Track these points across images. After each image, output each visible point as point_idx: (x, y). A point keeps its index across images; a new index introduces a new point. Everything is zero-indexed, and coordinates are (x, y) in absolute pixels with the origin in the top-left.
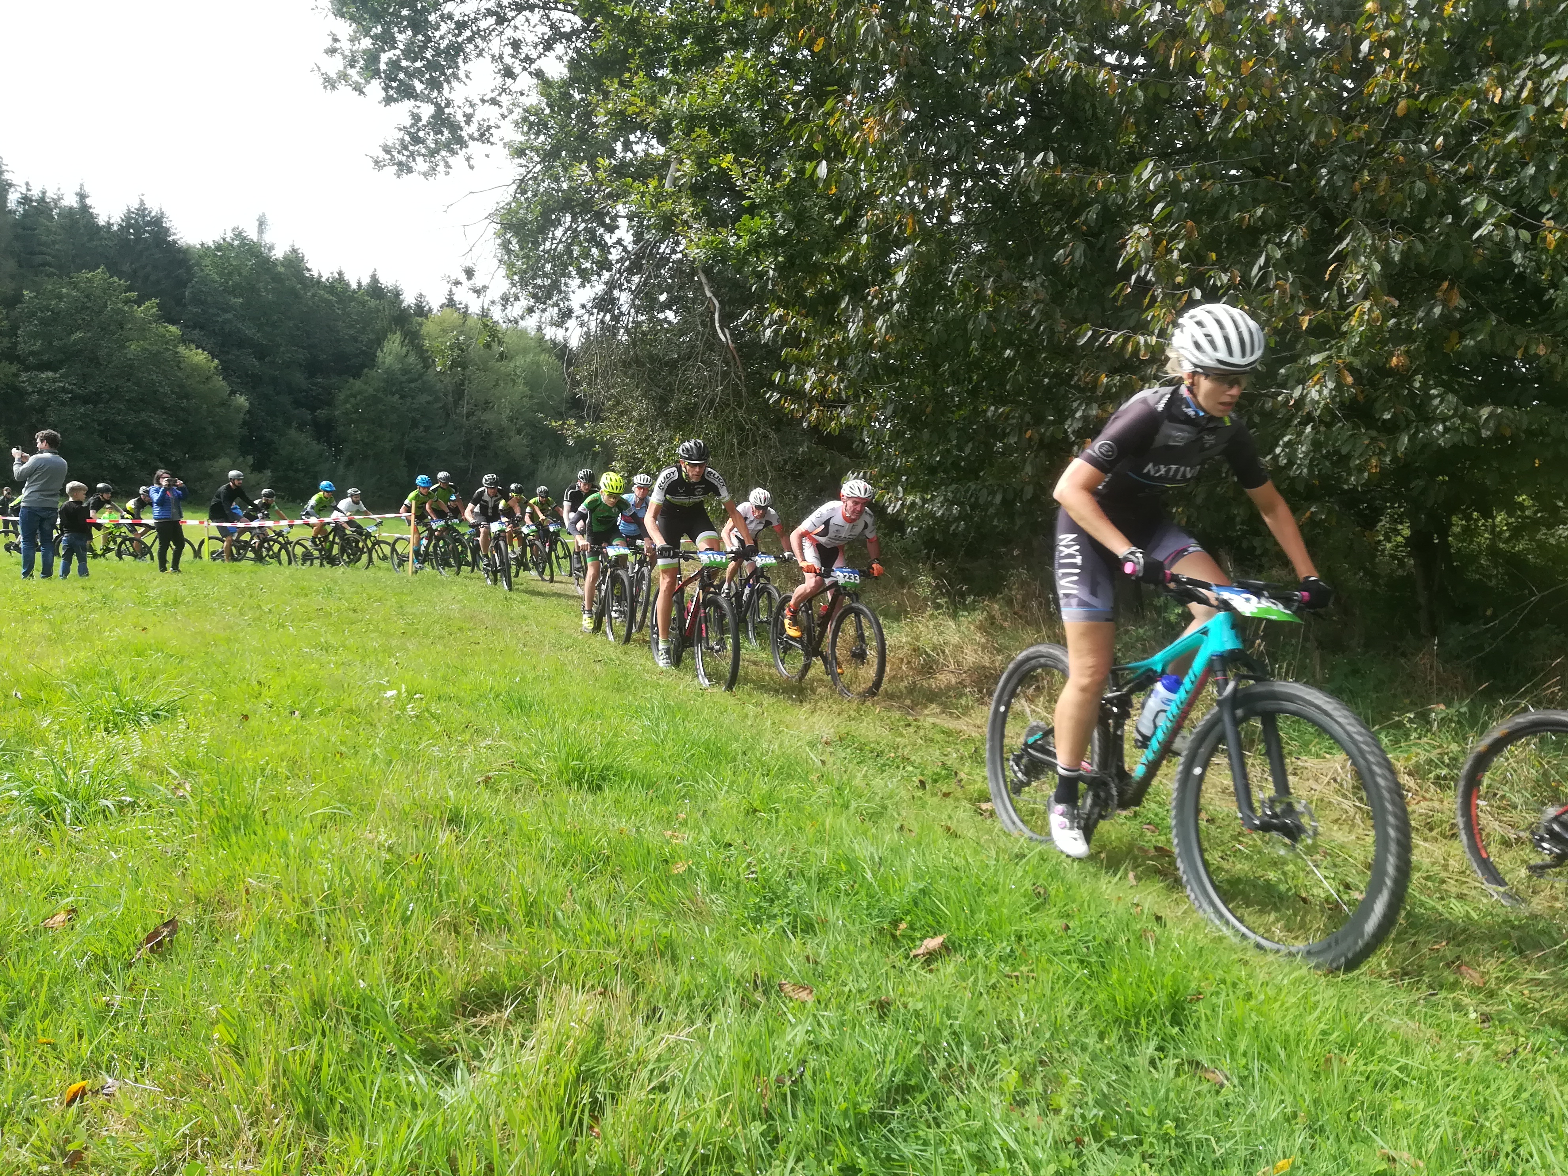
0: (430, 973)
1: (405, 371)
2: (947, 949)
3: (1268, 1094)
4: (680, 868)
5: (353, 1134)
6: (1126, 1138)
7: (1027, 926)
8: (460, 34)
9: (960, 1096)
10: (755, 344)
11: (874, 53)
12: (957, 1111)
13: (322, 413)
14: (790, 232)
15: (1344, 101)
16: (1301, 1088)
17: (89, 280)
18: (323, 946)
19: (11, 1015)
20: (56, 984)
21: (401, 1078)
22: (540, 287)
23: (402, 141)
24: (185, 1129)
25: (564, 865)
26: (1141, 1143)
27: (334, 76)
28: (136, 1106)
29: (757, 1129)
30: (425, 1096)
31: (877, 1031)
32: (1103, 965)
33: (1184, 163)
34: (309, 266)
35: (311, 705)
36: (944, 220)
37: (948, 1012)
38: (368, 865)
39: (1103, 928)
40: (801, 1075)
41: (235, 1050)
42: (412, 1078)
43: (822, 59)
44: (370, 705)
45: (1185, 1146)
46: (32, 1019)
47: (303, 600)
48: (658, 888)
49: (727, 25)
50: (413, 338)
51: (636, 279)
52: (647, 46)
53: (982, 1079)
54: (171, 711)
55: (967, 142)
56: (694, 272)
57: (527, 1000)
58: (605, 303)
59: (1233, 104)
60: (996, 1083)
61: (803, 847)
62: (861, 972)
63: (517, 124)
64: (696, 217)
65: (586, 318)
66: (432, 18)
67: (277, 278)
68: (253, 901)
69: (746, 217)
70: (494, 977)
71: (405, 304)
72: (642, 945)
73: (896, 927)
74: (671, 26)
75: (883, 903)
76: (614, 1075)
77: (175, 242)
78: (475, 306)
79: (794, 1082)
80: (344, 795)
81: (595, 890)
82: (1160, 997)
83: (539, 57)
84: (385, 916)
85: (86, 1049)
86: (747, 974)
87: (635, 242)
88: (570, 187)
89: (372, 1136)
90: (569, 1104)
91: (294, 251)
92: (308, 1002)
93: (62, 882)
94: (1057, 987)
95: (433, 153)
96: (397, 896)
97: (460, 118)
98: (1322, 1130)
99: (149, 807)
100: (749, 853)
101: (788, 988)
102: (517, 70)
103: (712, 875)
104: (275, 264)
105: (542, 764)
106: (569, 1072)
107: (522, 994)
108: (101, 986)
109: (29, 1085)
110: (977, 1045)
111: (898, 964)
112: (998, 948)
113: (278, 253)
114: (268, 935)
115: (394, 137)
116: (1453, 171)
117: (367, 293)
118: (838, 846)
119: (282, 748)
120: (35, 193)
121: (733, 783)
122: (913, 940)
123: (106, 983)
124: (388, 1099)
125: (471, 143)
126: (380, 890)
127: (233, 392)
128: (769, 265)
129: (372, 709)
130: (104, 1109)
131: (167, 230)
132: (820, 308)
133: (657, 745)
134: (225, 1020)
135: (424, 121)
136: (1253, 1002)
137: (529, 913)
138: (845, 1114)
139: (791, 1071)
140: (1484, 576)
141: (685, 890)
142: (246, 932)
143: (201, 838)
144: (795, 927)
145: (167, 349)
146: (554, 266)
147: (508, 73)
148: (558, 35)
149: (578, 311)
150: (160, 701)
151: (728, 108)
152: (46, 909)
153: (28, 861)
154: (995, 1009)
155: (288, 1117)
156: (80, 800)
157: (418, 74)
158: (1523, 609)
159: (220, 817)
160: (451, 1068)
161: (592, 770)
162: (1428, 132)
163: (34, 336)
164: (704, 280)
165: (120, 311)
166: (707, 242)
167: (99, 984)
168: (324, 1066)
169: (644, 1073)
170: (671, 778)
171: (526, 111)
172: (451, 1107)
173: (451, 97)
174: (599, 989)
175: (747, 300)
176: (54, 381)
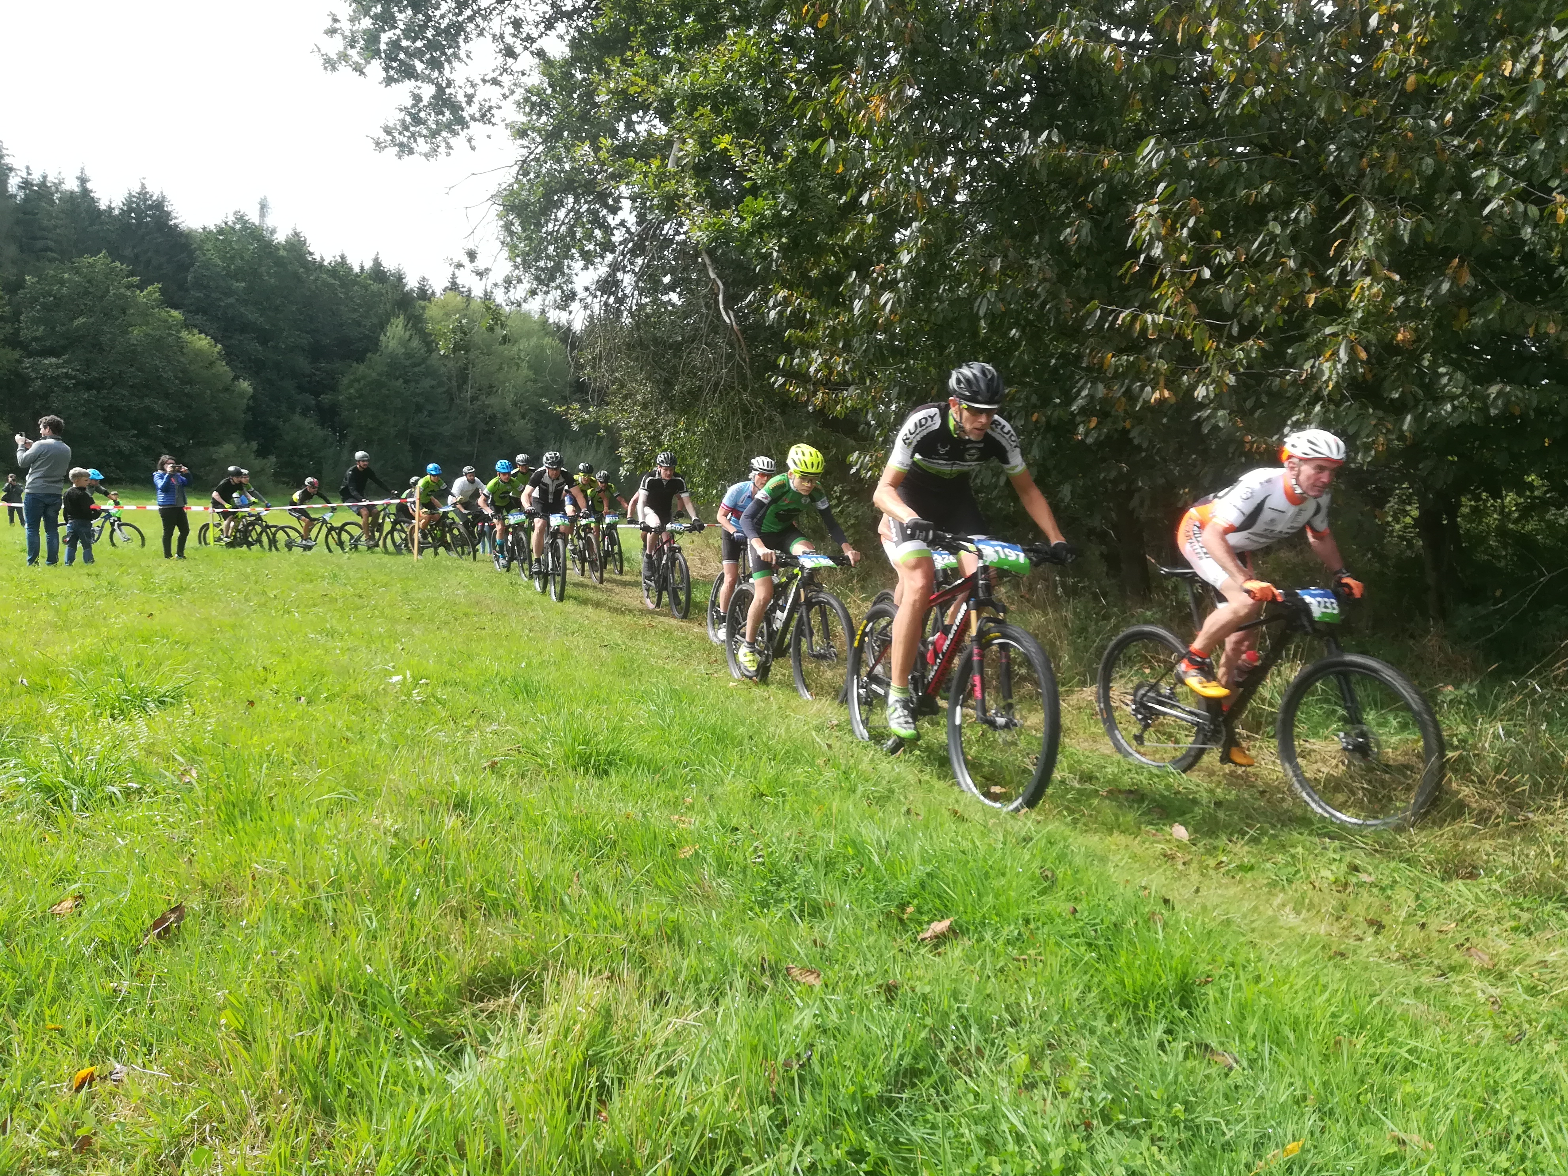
0: (437, 958)
1: (409, 356)
2: (955, 932)
3: (1277, 1076)
4: (686, 852)
5: (361, 1118)
6: (1135, 1121)
7: (1033, 910)
8: (460, 13)
9: (969, 1080)
10: (759, 326)
11: (879, 29)
12: (965, 1094)
13: (326, 398)
14: (794, 213)
15: (1352, 76)
16: (1311, 1071)
17: (91, 265)
18: (330, 931)
19: (19, 1001)
20: (64, 970)
21: (409, 1063)
22: (542, 269)
23: (403, 122)
24: (193, 1115)
25: (571, 850)
26: (1150, 1126)
27: (334, 57)
28: (144, 1092)
29: (765, 1112)
30: (433, 1081)
31: (885, 1014)
32: (1111, 948)
33: (1191, 139)
34: (311, 249)
35: (316, 691)
36: (949, 199)
37: (955, 995)
38: (374, 851)
39: (1111, 912)
40: (809, 1059)
41: (242, 1035)
42: (419, 1063)
43: (825, 37)
44: (376, 691)
45: (1194, 1129)
46: (40, 1005)
47: (309, 586)
48: (665, 873)
49: (729, 2)
50: (416, 321)
51: (639, 261)
52: (649, 24)
53: (991, 1063)
54: (177, 696)
55: (973, 119)
56: (697, 254)
57: (534, 984)
58: (608, 285)
59: (1240, 79)
60: (1004, 1067)
61: (810, 831)
62: (869, 956)
63: (518, 104)
64: (699, 199)
65: (589, 300)
67: (279, 262)
68: (259, 886)
69: (749, 199)
70: (501, 962)
71: (407, 288)
72: (649, 930)
73: (903, 910)
74: (673, 3)
75: (890, 887)
76: (622, 1060)
77: (176, 226)
78: (478, 292)
79: (802, 1066)
80: (350, 780)
81: (602, 875)
82: (1169, 980)
83: (540, 36)
84: (392, 902)
85: (94, 1035)
86: (754, 958)
87: (638, 224)
88: (573, 168)
89: (380, 1121)
90: (576, 1088)
91: (296, 234)
92: (315, 987)
93: (69, 869)
94: (1065, 970)
95: (434, 134)
96: (403, 881)
97: (461, 98)
98: (1331, 1112)
99: (156, 793)
100: (756, 837)
101: (795, 972)
102: (518, 49)
103: (718, 859)
104: (277, 247)
105: (548, 748)
106: (576, 1057)
107: (530, 979)
108: (108, 972)
109: (38, 1071)
110: (985, 1028)
111: (905, 948)
112: (1005, 931)
113: (280, 237)
114: (275, 921)
115: (394, 118)
116: (1462, 147)
117: (370, 276)
118: (844, 830)
119: (288, 734)
120: (36, 178)
121: (739, 767)
122: (920, 924)
123: (114, 968)
124: (395, 1084)
125: (472, 124)
126: (386, 876)
127: (236, 378)
128: (772, 247)
129: (378, 695)
130: (112, 1095)
131: (168, 214)
132: (825, 289)
133: (663, 729)
134: (233, 1006)
135: (425, 102)
136: (1261, 985)
137: (535, 898)
138: (853, 1099)
139: (798, 1055)
140: (1493, 556)
141: (692, 874)
142: (254, 916)
143: (207, 824)
144: (802, 911)
145: (171, 335)
146: (557, 248)
147: (510, 52)
148: (559, 13)
149: (581, 294)
150: (166, 687)
151: (730, 86)
152: (53, 895)
153: (35, 848)
154: (1003, 992)
155: (296, 1102)
156: (87, 787)
157: (418, 54)
158: (1532, 590)
159: (226, 803)
160: (459, 1053)
161: (598, 754)
162: (1437, 108)
163: (36, 321)
164: (708, 261)
165: (122, 296)
166: (709, 224)
167: (106, 970)
168: (332, 1051)
169: (652, 1058)
170: (678, 762)
171: (527, 91)
172: (459, 1091)
173: (451, 77)
174: (606, 974)
175: (751, 281)
176: (58, 366)
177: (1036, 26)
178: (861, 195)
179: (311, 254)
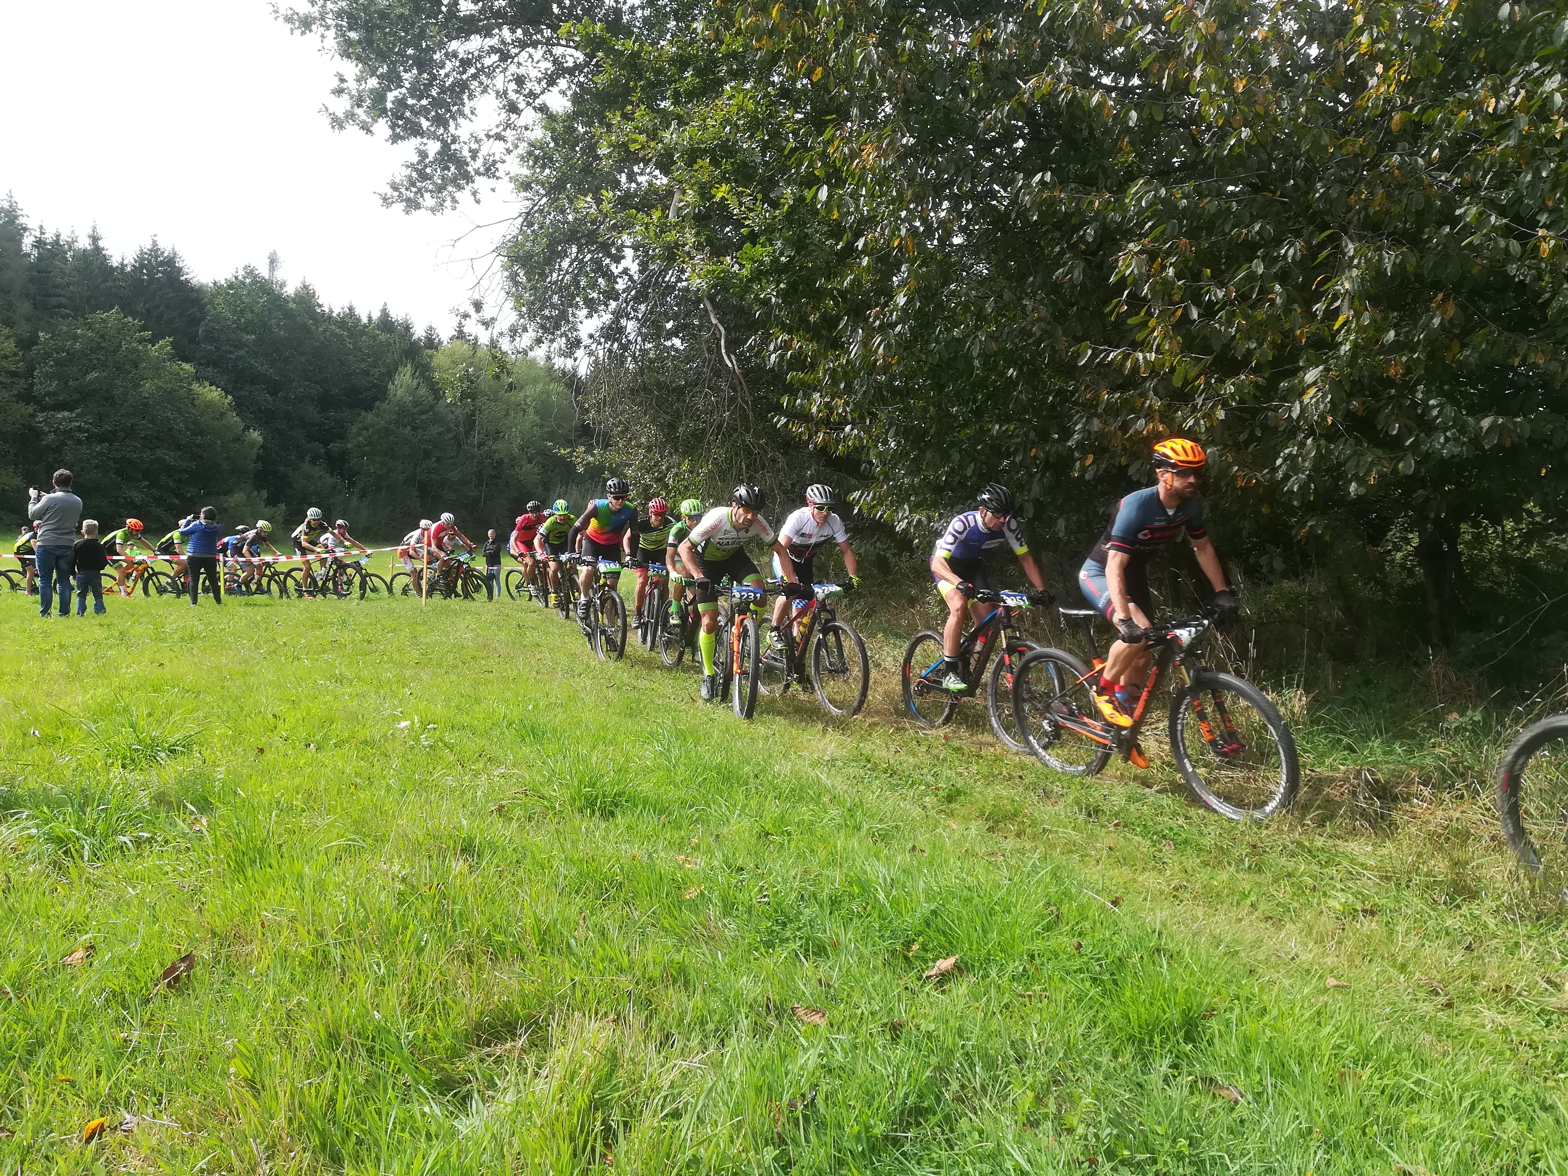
0: (445, 1003)
1: (416, 403)
2: (960, 969)
3: (1281, 1109)
4: (691, 894)
5: (368, 1165)
6: (1140, 1157)
7: (1038, 945)
8: (464, 72)
9: (973, 1117)
10: (760, 369)
11: (872, 81)
12: (970, 1132)
13: (335, 446)
14: (792, 258)
15: (1339, 116)
16: (1316, 1104)
17: (104, 321)
18: (338, 978)
19: (30, 1053)
20: (75, 1022)
21: (416, 1109)
22: (547, 318)
23: (410, 177)
24: (202, 1164)
25: (577, 892)
26: (1155, 1162)
27: (340, 114)
28: (154, 1142)
29: (769, 1153)
30: (440, 1126)
31: (890, 1053)
32: (1115, 982)
33: (1182, 181)
34: (320, 301)
35: (326, 738)
36: (945, 242)
37: (960, 1032)
38: (382, 897)
39: (1114, 946)
40: (813, 1100)
41: (251, 1083)
42: (427, 1109)
43: (821, 87)
44: (385, 736)
45: (1199, 1163)
46: (51, 1057)
47: (318, 633)
48: (671, 914)
49: (727, 56)
50: (423, 370)
51: (643, 307)
52: (648, 79)
53: (995, 1100)
54: (188, 745)
55: (966, 165)
56: (699, 301)
57: (541, 1028)
58: (613, 332)
59: (1227, 122)
60: (1008, 1104)
61: (815, 870)
62: (874, 994)
63: (522, 158)
64: (699, 247)
65: (594, 347)
66: (437, 56)
67: (289, 315)
68: (268, 934)
69: (748, 245)
70: (508, 1006)
71: (415, 337)
72: (655, 972)
73: (909, 948)
74: (672, 58)
75: (895, 924)
76: (627, 1103)
77: (187, 281)
78: (484, 338)
79: (806, 1106)
80: (359, 827)
81: (609, 917)
82: (1174, 1015)
83: (543, 92)
84: (399, 947)
85: (104, 1085)
86: (760, 998)
87: (641, 272)
88: (576, 219)
89: (387, 1167)
90: (582, 1131)
91: (305, 287)
92: (323, 1034)
93: (80, 919)
94: (1070, 1006)
95: (441, 189)
96: (411, 927)
97: (466, 153)
98: (1337, 1145)
99: (166, 842)
100: (762, 876)
101: (801, 1012)
102: (522, 105)
103: (724, 899)
104: (286, 301)
105: (554, 791)
106: (582, 1101)
107: (536, 1023)
108: (119, 1022)
109: (48, 1123)
110: (990, 1065)
111: (911, 986)
112: (1010, 968)
113: (290, 290)
114: (283, 967)
115: (402, 174)
116: (1448, 182)
117: (378, 327)
118: (850, 868)
119: (297, 781)
120: (49, 236)
121: (744, 806)
122: (925, 961)
123: (124, 1019)
124: (403, 1130)
125: (478, 179)
126: (394, 921)
127: (247, 428)
128: (770, 292)
129: (386, 740)
130: (122, 1145)
131: (180, 270)
132: (824, 332)
133: (669, 770)
134: (242, 1054)
135: (431, 158)
136: (1266, 1019)
137: (542, 941)
138: (858, 1139)
139: (803, 1095)
140: (1495, 583)
141: (697, 915)
142: (262, 965)
143: (218, 873)
144: (807, 950)
145: (183, 387)
146: (561, 297)
147: (513, 108)
148: (560, 70)
149: (586, 341)
150: (177, 736)
151: (728, 140)
152: (65, 946)
153: (47, 899)
154: (1008, 1029)
155: (304, 1150)
156: (98, 837)
157: (424, 112)
158: (1534, 616)
159: (235, 850)
160: (464, 1100)
161: (604, 796)
162: (1423, 145)
163: (50, 377)
164: (709, 307)
165: (135, 351)
166: (709, 272)
167: (117, 1020)
168: (340, 1097)
169: (658, 1100)
170: (683, 803)
171: (531, 145)
172: (467, 1138)
173: (457, 133)
174: (612, 1016)
175: (752, 326)
176: (71, 420)
177: (1027, 74)
178: (857, 240)
179: (320, 306)
